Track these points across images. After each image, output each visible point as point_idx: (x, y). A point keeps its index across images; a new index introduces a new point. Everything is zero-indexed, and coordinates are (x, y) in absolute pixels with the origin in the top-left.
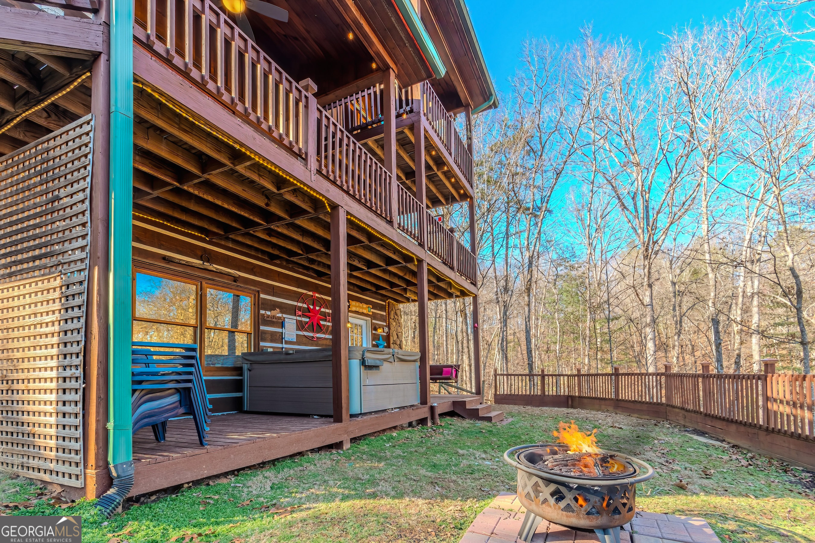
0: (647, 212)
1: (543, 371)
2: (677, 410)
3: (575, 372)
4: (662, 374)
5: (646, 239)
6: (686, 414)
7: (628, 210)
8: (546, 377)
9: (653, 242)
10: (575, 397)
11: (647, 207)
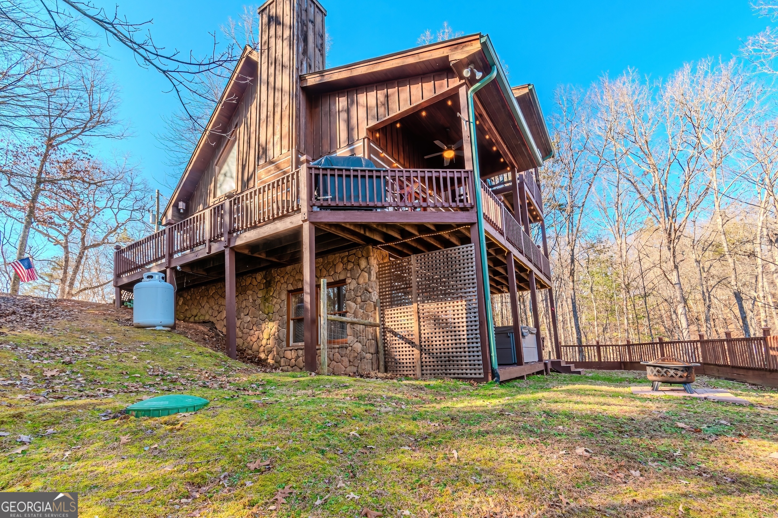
0: (666, 203)
1: (598, 342)
2: (712, 366)
3: (626, 343)
4: (698, 341)
5: (668, 226)
6: (719, 368)
7: (648, 202)
8: (601, 348)
9: (675, 230)
10: (627, 362)
11: (665, 198)
